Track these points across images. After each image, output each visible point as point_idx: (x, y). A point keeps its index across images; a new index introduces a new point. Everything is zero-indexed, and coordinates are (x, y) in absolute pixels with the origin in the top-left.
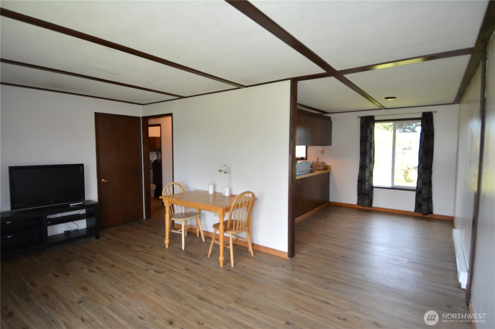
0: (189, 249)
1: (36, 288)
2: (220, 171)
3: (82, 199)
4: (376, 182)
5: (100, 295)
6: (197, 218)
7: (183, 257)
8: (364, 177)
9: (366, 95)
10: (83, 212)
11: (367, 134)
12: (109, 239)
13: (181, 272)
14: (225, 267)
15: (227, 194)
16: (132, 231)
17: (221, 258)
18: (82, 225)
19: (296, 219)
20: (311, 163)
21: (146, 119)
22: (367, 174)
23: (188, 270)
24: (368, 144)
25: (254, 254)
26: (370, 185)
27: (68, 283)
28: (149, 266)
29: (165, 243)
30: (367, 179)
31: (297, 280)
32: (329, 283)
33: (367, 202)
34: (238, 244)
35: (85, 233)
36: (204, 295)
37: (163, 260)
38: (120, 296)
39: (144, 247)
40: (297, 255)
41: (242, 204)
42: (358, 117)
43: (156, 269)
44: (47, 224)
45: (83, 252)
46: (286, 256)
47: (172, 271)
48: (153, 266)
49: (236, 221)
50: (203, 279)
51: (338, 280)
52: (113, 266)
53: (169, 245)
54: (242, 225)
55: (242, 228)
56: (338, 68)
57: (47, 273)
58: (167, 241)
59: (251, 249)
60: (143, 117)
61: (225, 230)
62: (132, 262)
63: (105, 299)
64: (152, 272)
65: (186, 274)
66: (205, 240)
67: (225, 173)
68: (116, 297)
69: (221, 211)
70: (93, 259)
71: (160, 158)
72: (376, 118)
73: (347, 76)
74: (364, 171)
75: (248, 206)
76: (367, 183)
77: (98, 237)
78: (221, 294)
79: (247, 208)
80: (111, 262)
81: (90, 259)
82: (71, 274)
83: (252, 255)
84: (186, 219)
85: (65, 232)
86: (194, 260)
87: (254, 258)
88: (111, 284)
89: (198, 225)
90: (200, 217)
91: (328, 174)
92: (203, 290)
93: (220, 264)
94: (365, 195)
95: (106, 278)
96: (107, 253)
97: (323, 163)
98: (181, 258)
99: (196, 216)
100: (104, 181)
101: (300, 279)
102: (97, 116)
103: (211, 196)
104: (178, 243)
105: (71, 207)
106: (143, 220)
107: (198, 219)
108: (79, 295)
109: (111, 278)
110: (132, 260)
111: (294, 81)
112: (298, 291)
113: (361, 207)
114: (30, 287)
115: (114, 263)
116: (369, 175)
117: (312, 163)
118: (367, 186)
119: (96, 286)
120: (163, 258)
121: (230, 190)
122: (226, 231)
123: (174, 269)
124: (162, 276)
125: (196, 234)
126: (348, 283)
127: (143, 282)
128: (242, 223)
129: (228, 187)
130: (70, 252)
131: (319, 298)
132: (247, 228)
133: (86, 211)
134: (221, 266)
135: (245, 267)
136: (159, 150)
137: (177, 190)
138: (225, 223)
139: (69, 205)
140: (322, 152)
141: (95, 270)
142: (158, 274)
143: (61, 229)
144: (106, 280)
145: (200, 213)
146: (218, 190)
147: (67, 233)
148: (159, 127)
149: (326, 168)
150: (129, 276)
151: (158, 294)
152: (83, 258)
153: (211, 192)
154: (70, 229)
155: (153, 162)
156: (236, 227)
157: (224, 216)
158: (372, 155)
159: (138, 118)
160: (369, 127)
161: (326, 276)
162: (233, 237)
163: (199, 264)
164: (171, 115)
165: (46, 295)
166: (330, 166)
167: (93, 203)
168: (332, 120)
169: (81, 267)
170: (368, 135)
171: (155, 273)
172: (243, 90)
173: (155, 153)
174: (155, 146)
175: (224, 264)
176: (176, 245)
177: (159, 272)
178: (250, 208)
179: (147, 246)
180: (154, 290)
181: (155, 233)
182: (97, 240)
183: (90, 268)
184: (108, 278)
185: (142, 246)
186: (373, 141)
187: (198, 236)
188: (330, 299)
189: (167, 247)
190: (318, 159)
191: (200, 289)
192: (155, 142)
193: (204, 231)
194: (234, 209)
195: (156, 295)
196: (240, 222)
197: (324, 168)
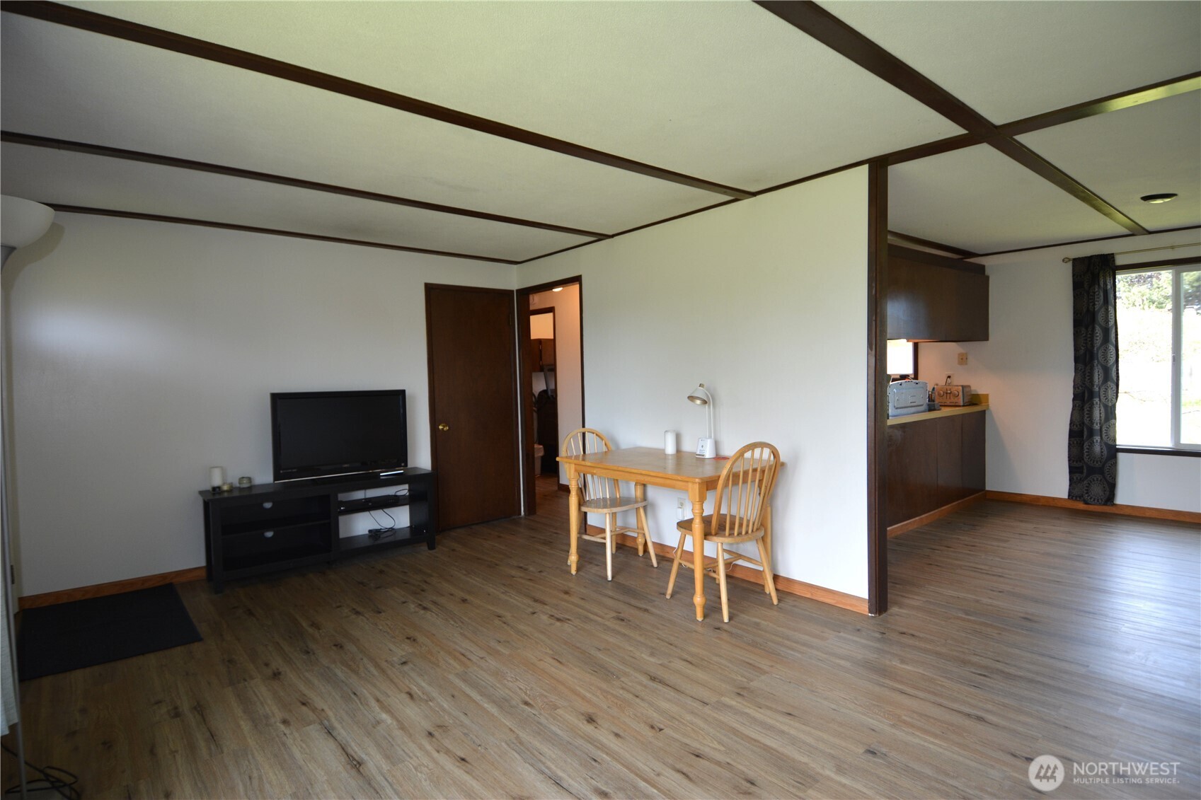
0: (620, 579)
1: (321, 631)
2: (691, 398)
3: (403, 464)
4: (1125, 435)
5: (442, 653)
6: (637, 509)
7: (610, 593)
8: (1086, 421)
9: (1084, 192)
10: (403, 490)
11: (1094, 305)
12: (454, 550)
13: (607, 623)
14: (707, 620)
15: (709, 453)
16: (499, 537)
17: (698, 599)
18: (400, 518)
19: (888, 529)
20: (930, 388)
21: (525, 293)
22: (1098, 414)
23: (622, 620)
24: (1099, 332)
25: (779, 600)
26: (1107, 445)
27: (381, 628)
28: (538, 607)
29: (569, 564)
30: (1097, 427)
31: (896, 663)
32: (985, 676)
33: (1097, 490)
34: (738, 575)
35: (407, 535)
36: (660, 673)
37: (566, 597)
38: (482, 658)
39: (526, 570)
40: (894, 610)
41: (746, 473)
42: (1065, 260)
43: (553, 614)
44: (339, 512)
45: (405, 572)
46: (864, 609)
47: (587, 620)
48: (545, 607)
49: (733, 518)
50: (658, 641)
51: (1012, 671)
52: (464, 601)
53: (578, 570)
54: (748, 526)
55: (747, 533)
56: (998, 119)
57: (338, 607)
58: (573, 558)
59: (770, 587)
60: (519, 291)
61: (707, 535)
62: (503, 597)
63: (452, 662)
64: (545, 618)
65: (617, 627)
66: (658, 563)
67: (705, 402)
68: (474, 658)
69: (697, 487)
70: (424, 586)
71: (552, 387)
72: (1120, 261)
73: (1026, 139)
74: (1086, 407)
75: (761, 481)
76: (1097, 438)
77: (432, 547)
78: (700, 675)
79: (760, 487)
80: (462, 594)
81: (419, 585)
82: (384, 612)
83: (775, 601)
84: (614, 510)
85: (370, 531)
86: (633, 602)
87: (778, 608)
88: (461, 634)
89: (640, 528)
90: (645, 508)
91: (983, 414)
92: (660, 662)
93: (695, 614)
94: (1092, 471)
95: (453, 623)
96: (452, 576)
97: (963, 387)
98: (606, 596)
99: (636, 506)
100: (443, 429)
101: (903, 661)
102: (431, 290)
103: (670, 457)
104: (597, 565)
105: (382, 478)
106: (521, 518)
107: (642, 511)
108: (401, 650)
109: (462, 622)
110: (503, 593)
111: (879, 167)
112: (900, 686)
113: (1081, 506)
114: (310, 630)
115: (467, 597)
116: (1103, 415)
117: (934, 389)
118: (1097, 448)
119: (434, 635)
120: (566, 593)
121: (717, 445)
122: (710, 537)
123: (592, 616)
124: (567, 627)
125: (637, 550)
126: (1039, 678)
127: (527, 636)
128: (748, 521)
129: (710, 437)
130: (381, 572)
131: (956, 706)
132: (762, 533)
133: (409, 490)
134: (700, 618)
135: (757, 624)
136: (550, 369)
137: (593, 445)
138: (706, 521)
139: (378, 475)
140: (963, 360)
141: (430, 605)
142: (558, 624)
143: (361, 525)
144: (453, 625)
145: (645, 498)
146: (687, 447)
147: (375, 534)
148: (551, 315)
149: (974, 400)
150: (497, 622)
151: (559, 662)
152: (406, 583)
153: (670, 449)
154: (379, 527)
155: (536, 395)
156: (732, 528)
157: (702, 499)
158: (1113, 360)
159: (508, 293)
160: (1099, 285)
161: (975, 659)
162: (727, 556)
163: (646, 610)
164: (577, 279)
165: (339, 646)
166: (987, 396)
167: (423, 472)
168: (988, 272)
169: (403, 600)
170: (1097, 308)
171: (553, 621)
172: (747, 203)
173: (542, 374)
174: (541, 359)
175: (705, 616)
176: (594, 569)
177: (558, 620)
178: (766, 487)
179: (531, 569)
180: (551, 652)
181: (546, 543)
182: (431, 552)
183: (419, 602)
184: (455, 622)
185: (521, 568)
186: (1112, 323)
187: (641, 553)
188: (987, 711)
189: (573, 572)
190: (949, 377)
191: (652, 659)
192: (541, 351)
193: (654, 543)
194: (726, 485)
195: (557, 664)
196: (741, 519)
197: (966, 400)
